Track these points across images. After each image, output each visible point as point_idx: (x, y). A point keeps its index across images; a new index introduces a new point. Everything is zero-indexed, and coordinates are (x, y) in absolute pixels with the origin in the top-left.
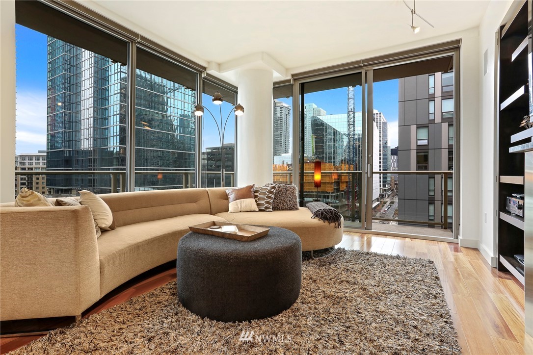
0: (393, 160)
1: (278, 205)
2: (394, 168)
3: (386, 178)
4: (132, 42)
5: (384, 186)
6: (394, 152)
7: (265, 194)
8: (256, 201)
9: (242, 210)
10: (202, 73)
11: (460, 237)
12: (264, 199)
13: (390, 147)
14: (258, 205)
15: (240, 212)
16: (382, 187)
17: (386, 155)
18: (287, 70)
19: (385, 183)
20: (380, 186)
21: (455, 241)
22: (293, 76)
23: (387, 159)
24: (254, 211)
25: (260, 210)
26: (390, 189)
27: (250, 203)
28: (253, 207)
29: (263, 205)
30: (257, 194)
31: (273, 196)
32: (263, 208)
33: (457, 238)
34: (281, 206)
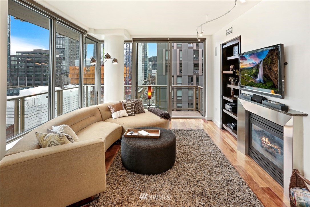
0: (149, 64)
1: (136, 111)
2: (150, 69)
3: (146, 74)
4: (54, 19)
5: (145, 79)
6: (150, 60)
7: (130, 106)
8: (126, 111)
9: (120, 116)
10: (84, 34)
11: (206, 117)
12: (130, 109)
13: (148, 57)
14: (127, 112)
15: (119, 117)
16: (144, 80)
17: (146, 61)
18: (131, 35)
19: (145, 78)
20: (143, 79)
21: (204, 118)
22: (133, 39)
23: (146, 64)
24: (126, 116)
25: (129, 115)
26: (148, 80)
27: (123, 112)
28: (125, 114)
29: (130, 112)
30: (126, 106)
31: (134, 107)
32: (130, 114)
33: (205, 117)
34: (137, 111)
